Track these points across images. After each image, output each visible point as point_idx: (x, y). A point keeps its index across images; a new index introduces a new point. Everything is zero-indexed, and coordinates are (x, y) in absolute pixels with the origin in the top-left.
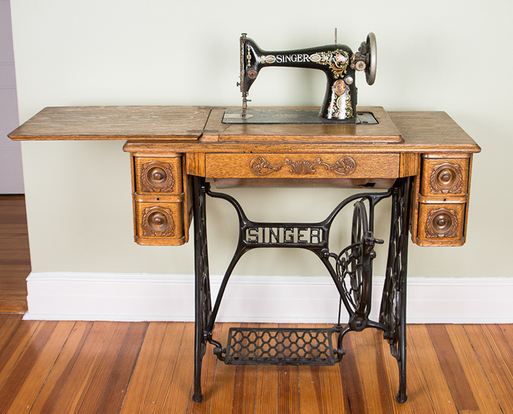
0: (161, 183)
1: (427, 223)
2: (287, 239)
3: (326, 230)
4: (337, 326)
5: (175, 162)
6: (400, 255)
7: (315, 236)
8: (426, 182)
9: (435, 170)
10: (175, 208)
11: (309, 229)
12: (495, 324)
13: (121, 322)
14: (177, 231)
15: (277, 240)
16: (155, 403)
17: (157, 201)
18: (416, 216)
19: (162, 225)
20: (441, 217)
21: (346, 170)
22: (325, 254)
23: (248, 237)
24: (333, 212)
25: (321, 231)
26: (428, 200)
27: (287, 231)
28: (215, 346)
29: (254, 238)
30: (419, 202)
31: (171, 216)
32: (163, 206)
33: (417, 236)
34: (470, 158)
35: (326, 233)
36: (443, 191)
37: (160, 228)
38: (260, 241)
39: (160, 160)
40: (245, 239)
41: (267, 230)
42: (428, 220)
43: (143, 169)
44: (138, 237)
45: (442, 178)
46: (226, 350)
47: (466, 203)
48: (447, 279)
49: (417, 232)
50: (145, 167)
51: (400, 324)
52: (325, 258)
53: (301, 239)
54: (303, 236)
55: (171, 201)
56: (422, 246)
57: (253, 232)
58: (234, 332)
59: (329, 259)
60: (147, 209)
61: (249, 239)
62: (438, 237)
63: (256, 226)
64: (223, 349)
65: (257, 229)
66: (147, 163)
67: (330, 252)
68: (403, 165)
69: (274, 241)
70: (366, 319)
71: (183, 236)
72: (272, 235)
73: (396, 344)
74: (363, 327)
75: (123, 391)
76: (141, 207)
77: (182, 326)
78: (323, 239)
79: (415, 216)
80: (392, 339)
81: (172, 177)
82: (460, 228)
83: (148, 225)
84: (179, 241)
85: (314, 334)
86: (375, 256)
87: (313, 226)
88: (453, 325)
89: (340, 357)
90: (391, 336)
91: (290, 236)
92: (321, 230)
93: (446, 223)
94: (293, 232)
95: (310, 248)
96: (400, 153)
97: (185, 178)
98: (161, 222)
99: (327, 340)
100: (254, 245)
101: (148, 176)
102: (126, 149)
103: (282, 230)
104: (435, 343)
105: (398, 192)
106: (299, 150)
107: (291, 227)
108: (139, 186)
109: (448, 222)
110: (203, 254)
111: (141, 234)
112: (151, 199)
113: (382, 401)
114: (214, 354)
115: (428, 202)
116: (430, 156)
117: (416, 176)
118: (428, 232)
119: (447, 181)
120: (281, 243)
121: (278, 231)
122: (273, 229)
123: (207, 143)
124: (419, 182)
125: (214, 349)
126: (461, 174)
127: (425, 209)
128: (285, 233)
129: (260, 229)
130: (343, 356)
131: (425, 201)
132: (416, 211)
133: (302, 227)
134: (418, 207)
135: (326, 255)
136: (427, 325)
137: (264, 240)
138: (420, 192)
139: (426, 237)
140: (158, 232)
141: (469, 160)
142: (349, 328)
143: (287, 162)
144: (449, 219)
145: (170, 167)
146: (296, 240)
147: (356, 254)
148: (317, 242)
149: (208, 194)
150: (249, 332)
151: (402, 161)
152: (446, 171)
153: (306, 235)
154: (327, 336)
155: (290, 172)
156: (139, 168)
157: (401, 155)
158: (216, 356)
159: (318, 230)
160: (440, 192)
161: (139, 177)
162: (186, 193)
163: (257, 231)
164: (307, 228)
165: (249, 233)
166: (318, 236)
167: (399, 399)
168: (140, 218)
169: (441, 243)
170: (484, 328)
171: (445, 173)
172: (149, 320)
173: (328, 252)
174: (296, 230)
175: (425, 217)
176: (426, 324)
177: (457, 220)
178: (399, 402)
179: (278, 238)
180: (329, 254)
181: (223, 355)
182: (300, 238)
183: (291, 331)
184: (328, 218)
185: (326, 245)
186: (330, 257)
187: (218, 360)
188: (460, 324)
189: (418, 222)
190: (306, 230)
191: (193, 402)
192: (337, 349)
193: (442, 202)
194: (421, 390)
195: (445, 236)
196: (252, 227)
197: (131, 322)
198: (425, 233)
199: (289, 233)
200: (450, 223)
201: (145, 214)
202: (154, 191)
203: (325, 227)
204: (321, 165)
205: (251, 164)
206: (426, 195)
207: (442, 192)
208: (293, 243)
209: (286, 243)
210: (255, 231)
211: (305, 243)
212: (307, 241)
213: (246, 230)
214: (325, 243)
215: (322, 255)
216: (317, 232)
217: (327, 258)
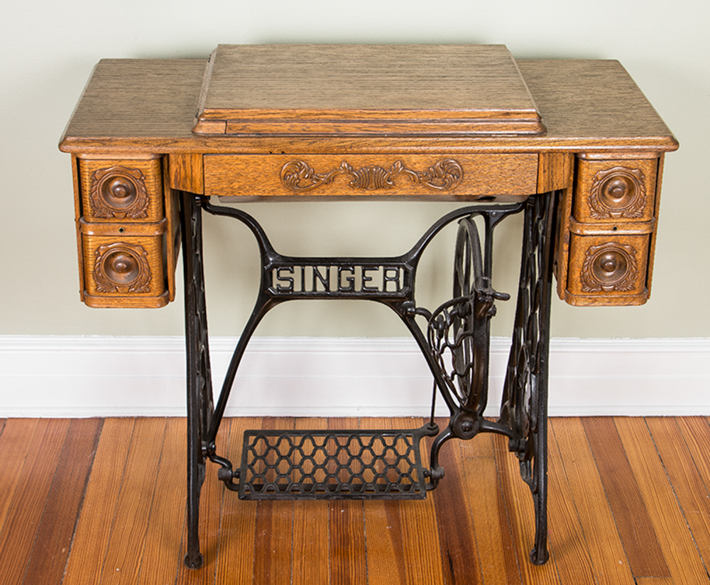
0: (127, 202)
1: (583, 266)
2: (342, 285)
3: (411, 269)
4: (429, 426)
5: (150, 168)
6: (537, 312)
7: (391, 279)
8: (583, 199)
9: (599, 179)
10: (151, 245)
11: (381, 268)
12: (701, 417)
13: (54, 419)
14: (155, 284)
15: (327, 286)
16: (121, 570)
17: (121, 234)
18: (566, 255)
19: (129, 274)
20: (609, 257)
21: (446, 183)
22: (409, 310)
23: (275, 281)
24: (423, 239)
25: (402, 271)
26: (587, 229)
27: (343, 272)
28: (221, 466)
29: (286, 284)
30: (571, 232)
31: (145, 257)
32: (131, 242)
33: (567, 288)
34: (659, 159)
35: (410, 275)
36: (613, 214)
37: (125, 277)
38: (297, 288)
39: (124, 164)
40: (272, 285)
41: (309, 270)
42: (585, 261)
43: (93, 179)
44: (88, 293)
45: (611, 192)
46: (239, 473)
47: (651, 234)
48: (618, 341)
49: (567, 281)
50: (98, 176)
51: (537, 431)
52: (409, 316)
53: (368, 284)
54: (370, 279)
55: (144, 233)
56: (575, 305)
57: (284, 274)
58: (252, 439)
59: (415, 318)
60: (102, 247)
61: (278, 285)
62: (603, 290)
63: (290, 262)
64: (234, 470)
65: (292, 268)
66: (101, 170)
67: (417, 307)
68: (544, 172)
69: (321, 288)
70: (479, 418)
71: (164, 292)
72: (318, 278)
73: (530, 461)
74: (473, 431)
75: (64, 550)
76: (92, 244)
77: (162, 425)
78: (405, 284)
79: (562, 254)
80: (523, 451)
81: (146, 193)
82: (641, 275)
83: (105, 275)
84: (160, 300)
85: (389, 441)
86: (495, 312)
87: (388, 263)
88: (627, 419)
89: (435, 481)
90: (522, 447)
91: (348, 279)
92: (401, 269)
93: (617, 267)
94: (353, 273)
95: (383, 300)
96: (538, 152)
97: (168, 194)
98: (128, 268)
99: (412, 452)
100: (286, 295)
101: (103, 191)
102: (65, 147)
103: (334, 270)
104: (597, 453)
105: (535, 204)
106: (364, 148)
107: (350, 266)
108: (88, 208)
109: (620, 266)
110: (198, 313)
111: (92, 289)
112: (109, 230)
113: (506, 563)
114: (220, 479)
115: (586, 232)
116: (591, 156)
117: (566, 189)
118: (585, 282)
119: (620, 197)
120: (334, 292)
121: (328, 272)
122: (319, 268)
123: (207, 136)
124: (571, 199)
125: (220, 473)
126: (644, 186)
127: (581, 244)
128: (339, 275)
129: (298, 269)
130: (440, 480)
131: (581, 231)
132: (566, 247)
133: (370, 263)
134: (568, 240)
135: (410, 312)
136: (584, 419)
137: (303, 287)
138: (573, 214)
139: (582, 290)
140: (122, 286)
141: (658, 162)
142: (449, 434)
143: (344, 168)
144: (621, 260)
145: (142, 176)
146: (358, 288)
147: (462, 310)
148: (395, 290)
149: (206, 209)
150: (277, 438)
151: (542, 166)
152: (618, 179)
153: (376, 278)
154: (411, 443)
155: (350, 185)
156: (87, 178)
157: (541, 155)
158: (222, 482)
159: (396, 268)
160: (608, 215)
161: (88, 193)
162: (170, 220)
163: (292, 272)
164: (378, 266)
165: (278, 275)
166: (396, 280)
167: (535, 558)
168: (91, 262)
169: (607, 300)
170: (682, 423)
171: (617, 183)
172: (103, 415)
173: (414, 306)
174: (358, 269)
175: (579, 257)
176: (581, 418)
177: (636, 262)
178: (535, 563)
179: (329, 283)
180: (416, 309)
181: (236, 481)
182: (366, 282)
183: (350, 435)
184: (415, 249)
185: (410, 296)
186: (417, 315)
187: (226, 488)
188: (640, 417)
189: (568, 264)
190: (376, 269)
191: (186, 568)
192: (429, 469)
193: (610, 232)
194: (573, 541)
195: (614, 289)
196: (283, 266)
197: (72, 419)
198: (580, 285)
199: (346, 274)
200: (623, 267)
201: (99, 255)
202: (114, 216)
203: (408, 264)
204: (403, 173)
205: (283, 174)
206: (582, 220)
207: (611, 216)
208: (354, 291)
209: (342, 291)
210: (288, 272)
211: (375, 292)
212: (377, 288)
213: (272, 269)
214: (409, 292)
215: (403, 312)
216: (394, 273)
217: (412, 317)
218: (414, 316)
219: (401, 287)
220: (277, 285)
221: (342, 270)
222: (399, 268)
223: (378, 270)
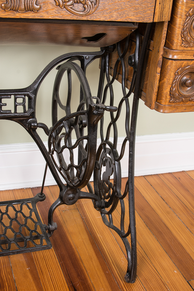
1: (173, 83)
3: (33, 96)
4: (40, 195)
7: (20, 104)
9: (191, 14)
11: (13, 97)
12: (169, 173)
18: (157, 76)
24: (40, 75)
25: (27, 98)
30: (163, 58)
33: (157, 99)
35: (33, 100)
42: (174, 80)
49: (157, 96)
53: (4, 108)
54: (6, 105)
56: (163, 112)
62: (182, 100)
67: (38, 123)
68: (160, 4)
74: (75, 199)
78: (30, 107)
85: (17, 207)
87: (16, 92)
89: (51, 232)
92: (26, 96)
99: (33, 213)
115: (176, 57)
118: (173, 95)
124: (166, 32)
127: (172, 67)
131: (173, 56)
132: (158, 70)
133: (5, 93)
134: (161, 64)
135: (33, 126)
139: (169, 101)
142: (60, 202)
148: (22, 111)
153: (9, 104)
154: (31, 208)
155: (1, 8)
160: (192, 44)
164: (11, 95)
166: (23, 104)
167: (128, 279)
173: (36, 122)
178: (130, 281)
180: (38, 124)
184: (35, 82)
185: (33, 115)
186: (38, 128)
189: (159, 83)
192: (47, 225)
193: (192, 57)
194: (142, 260)
195: (189, 100)
198: (168, 97)
203: (31, 93)
206: (174, 47)
211: (9, 113)
212: (10, 111)
214: (32, 112)
215: (28, 126)
216: (22, 99)
217: (34, 129)
218: (36, 128)
219: (27, 109)
222: (25, 96)
223: (10, 98)
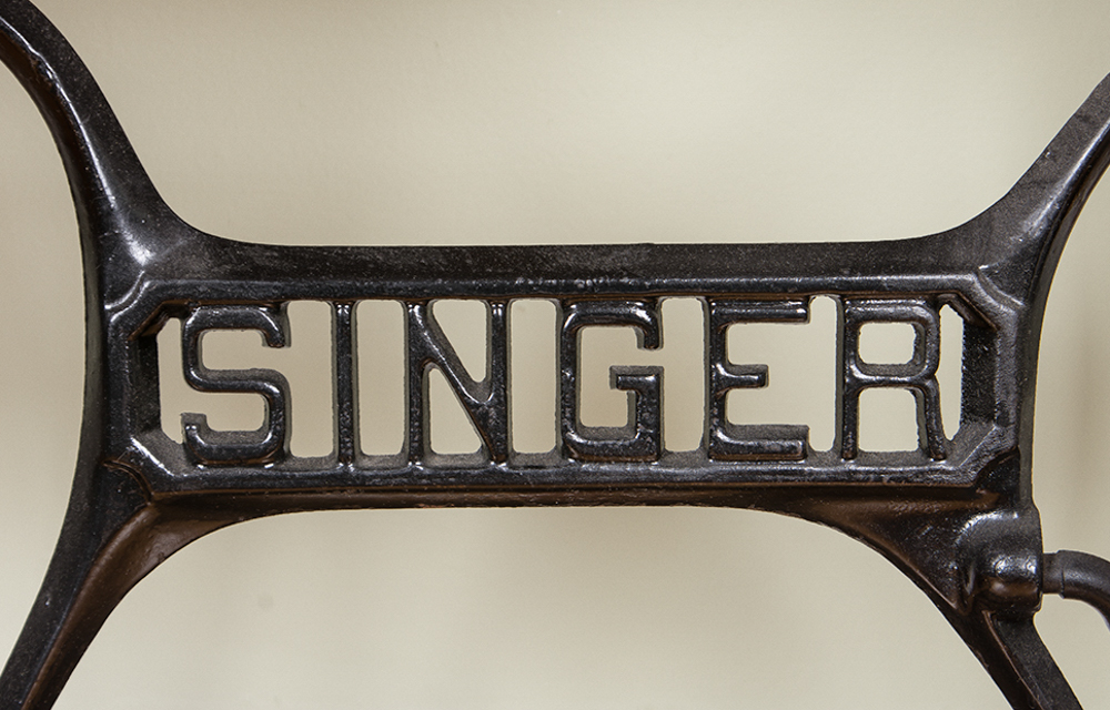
2: (588, 417)
3: (1005, 308)
7: (886, 378)
11: (824, 308)
15: (492, 421)
22: (1001, 564)
23: (176, 400)
25: (951, 325)
27: (590, 336)
29: (239, 416)
35: (1005, 348)
38: (312, 440)
40: (153, 423)
41: (381, 323)
52: (998, 604)
53: (744, 408)
54: (759, 378)
57: (228, 349)
59: (1040, 620)
61: (193, 422)
65: (278, 311)
67: (1049, 548)
69: (455, 437)
72: (436, 377)
78: (977, 404)
87: (864, 274)
91: (621, 379)
92: (946, 311)
94: (651, 337)
95: (842, 508)
103: (534, 320)
107: (632, 293)
120: (535, 463)
121: (499, 334)
122: (444, 310)
128: (568, 355)
129: (310, 318)
133: (752, 281)
135: (1008, 578)
137: (347, 429)
146: (684, 429)
148: (910, 443)
153: (795, 371)
159: (922, 312)
163: (277, 339)
164: (806, 294)
165: (191, 357)
166: (920, 380)
173: (1033, 542)
179: (503, 403)
180: (1045, 562)
182: (734, 396)
184: (1032, 184)
185: (1006, 477)
186: (1049, 600)
190: (789, 316)
196: (209, 302)
199: (608, 347)
208: (660, 454)
209: (585, 454)
210: (255, 336)
211: (787, 453)
212: (802, 434)
213: (156, 324)
214: (1000, 455)
215: (962, 575)
216: (905, 334)
217: (1018, 610)
218: (1035, 603)
219: (951, 424)
220: (188, 420)
221: (583, 320)
222: (935, 305)
223: (805, 318)
